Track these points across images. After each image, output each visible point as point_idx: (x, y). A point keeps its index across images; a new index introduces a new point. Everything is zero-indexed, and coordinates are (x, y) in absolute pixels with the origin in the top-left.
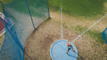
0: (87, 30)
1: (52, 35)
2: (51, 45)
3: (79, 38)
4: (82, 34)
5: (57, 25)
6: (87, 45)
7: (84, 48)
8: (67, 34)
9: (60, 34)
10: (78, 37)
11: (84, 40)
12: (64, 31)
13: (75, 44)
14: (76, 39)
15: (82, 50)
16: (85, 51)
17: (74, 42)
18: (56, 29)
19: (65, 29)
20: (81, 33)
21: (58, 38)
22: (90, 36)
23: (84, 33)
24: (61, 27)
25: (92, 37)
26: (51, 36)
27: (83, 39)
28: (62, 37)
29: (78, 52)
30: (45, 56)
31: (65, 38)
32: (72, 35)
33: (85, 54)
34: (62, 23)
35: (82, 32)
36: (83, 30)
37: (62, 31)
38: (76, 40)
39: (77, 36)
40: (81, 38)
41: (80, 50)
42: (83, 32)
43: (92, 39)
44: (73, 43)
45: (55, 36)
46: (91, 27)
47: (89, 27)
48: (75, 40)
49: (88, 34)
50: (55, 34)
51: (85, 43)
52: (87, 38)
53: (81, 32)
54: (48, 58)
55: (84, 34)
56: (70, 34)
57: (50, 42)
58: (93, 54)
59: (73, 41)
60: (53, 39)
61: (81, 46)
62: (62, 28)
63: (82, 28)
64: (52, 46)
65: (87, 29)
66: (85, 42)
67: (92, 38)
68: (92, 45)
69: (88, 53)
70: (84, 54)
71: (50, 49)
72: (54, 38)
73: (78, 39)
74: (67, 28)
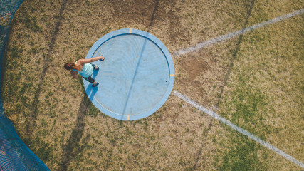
0: (251, 136)
1: (177, 14)
2: (136, 27)
3: (203, 114)
4: (224, 120)
5: (233, 15)
6: (184, 145)
7: (167, 137)
8: (204, 67)
9: (194, 41)
10: (205, 109)
11: (202, 132)
12: (213, 51)
13: (173, 105)
14: (193, 104)
15: (157, 131)
16: (156, 140)
17: (177, 101)
18: (210, 15)
19: (225, 52)
20: (230, 117)
21: (173, 37)
22: (228, 150)
23: (233, 126)
24: (230, 34)
25: (226, 159)
26: (171, 12)
27: (203, 127)
28: (181, 52)
29: (145, 119)
30: (92, 23)
31: (181, 62)
32: (205, 86)
33: (148, 143)
34: (254, 27)
35: (233, 120)
36: (247, 121)
37: (208, 43)
38: (189, 105)
39: (206, 102)
40: (204, 119)
41: (153, 123)
42: (237, 125)
43: (217, 160)
44: (172, 96)
45: (178, 24)
46: (277, 149)
47: (272, 143)
48: (187, 99)
49: (234, 141)
50: (183, 22)
51: (190, 135)
52: (214, 140)
53: (234, 115)
54: (90, 35)
55: (229, 129)
56: (208, 74)
57: (145, 18)
58: (158, 165)
59: (180, 97)
60: (160, 23)
61: (171, 125)
62: (223, 37)
63: (255, 118)
64: (131, 30)
65: (262, 138)
66: (192, 138)
67: (220, 158)
68: (189, 162)
69: (152, 150)
70: (146, 140)
71: (120, 28)
72: (167, 27)
73: (194, 110)
74: (234, 55)
